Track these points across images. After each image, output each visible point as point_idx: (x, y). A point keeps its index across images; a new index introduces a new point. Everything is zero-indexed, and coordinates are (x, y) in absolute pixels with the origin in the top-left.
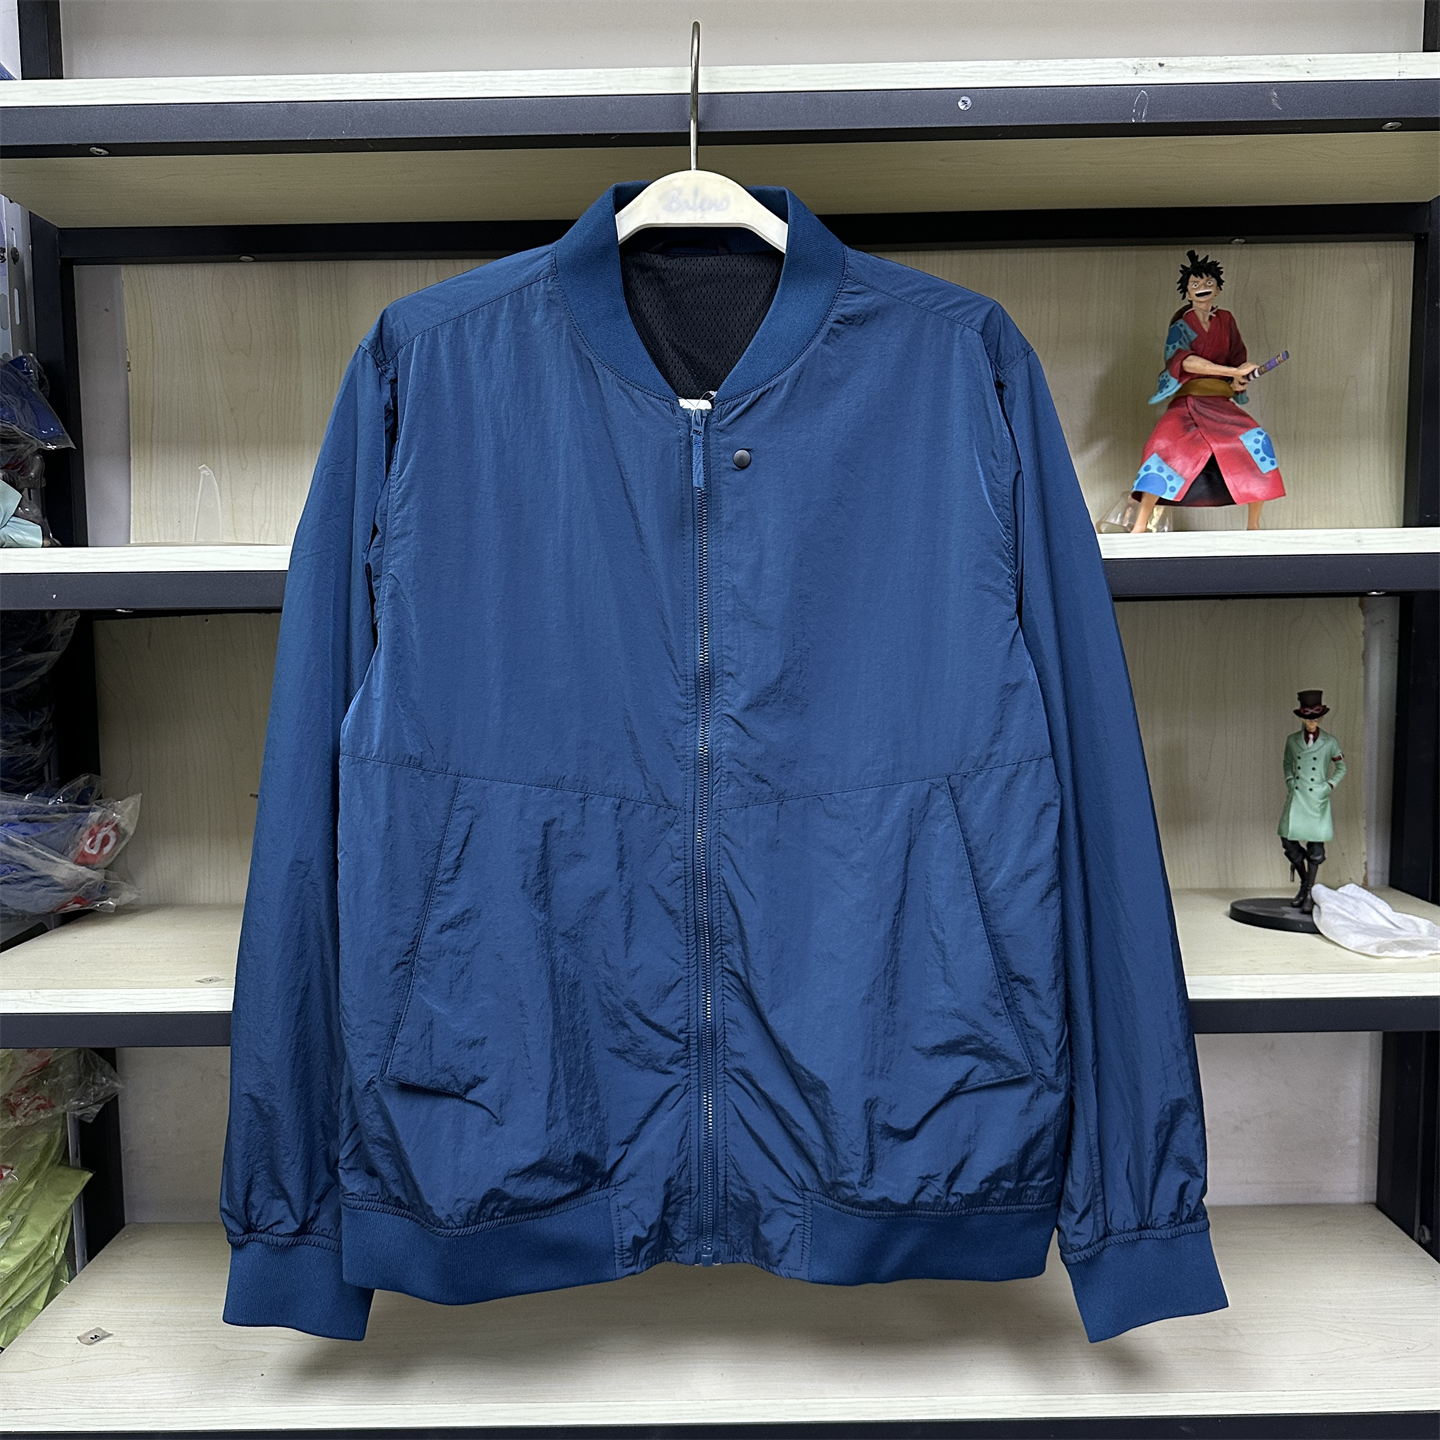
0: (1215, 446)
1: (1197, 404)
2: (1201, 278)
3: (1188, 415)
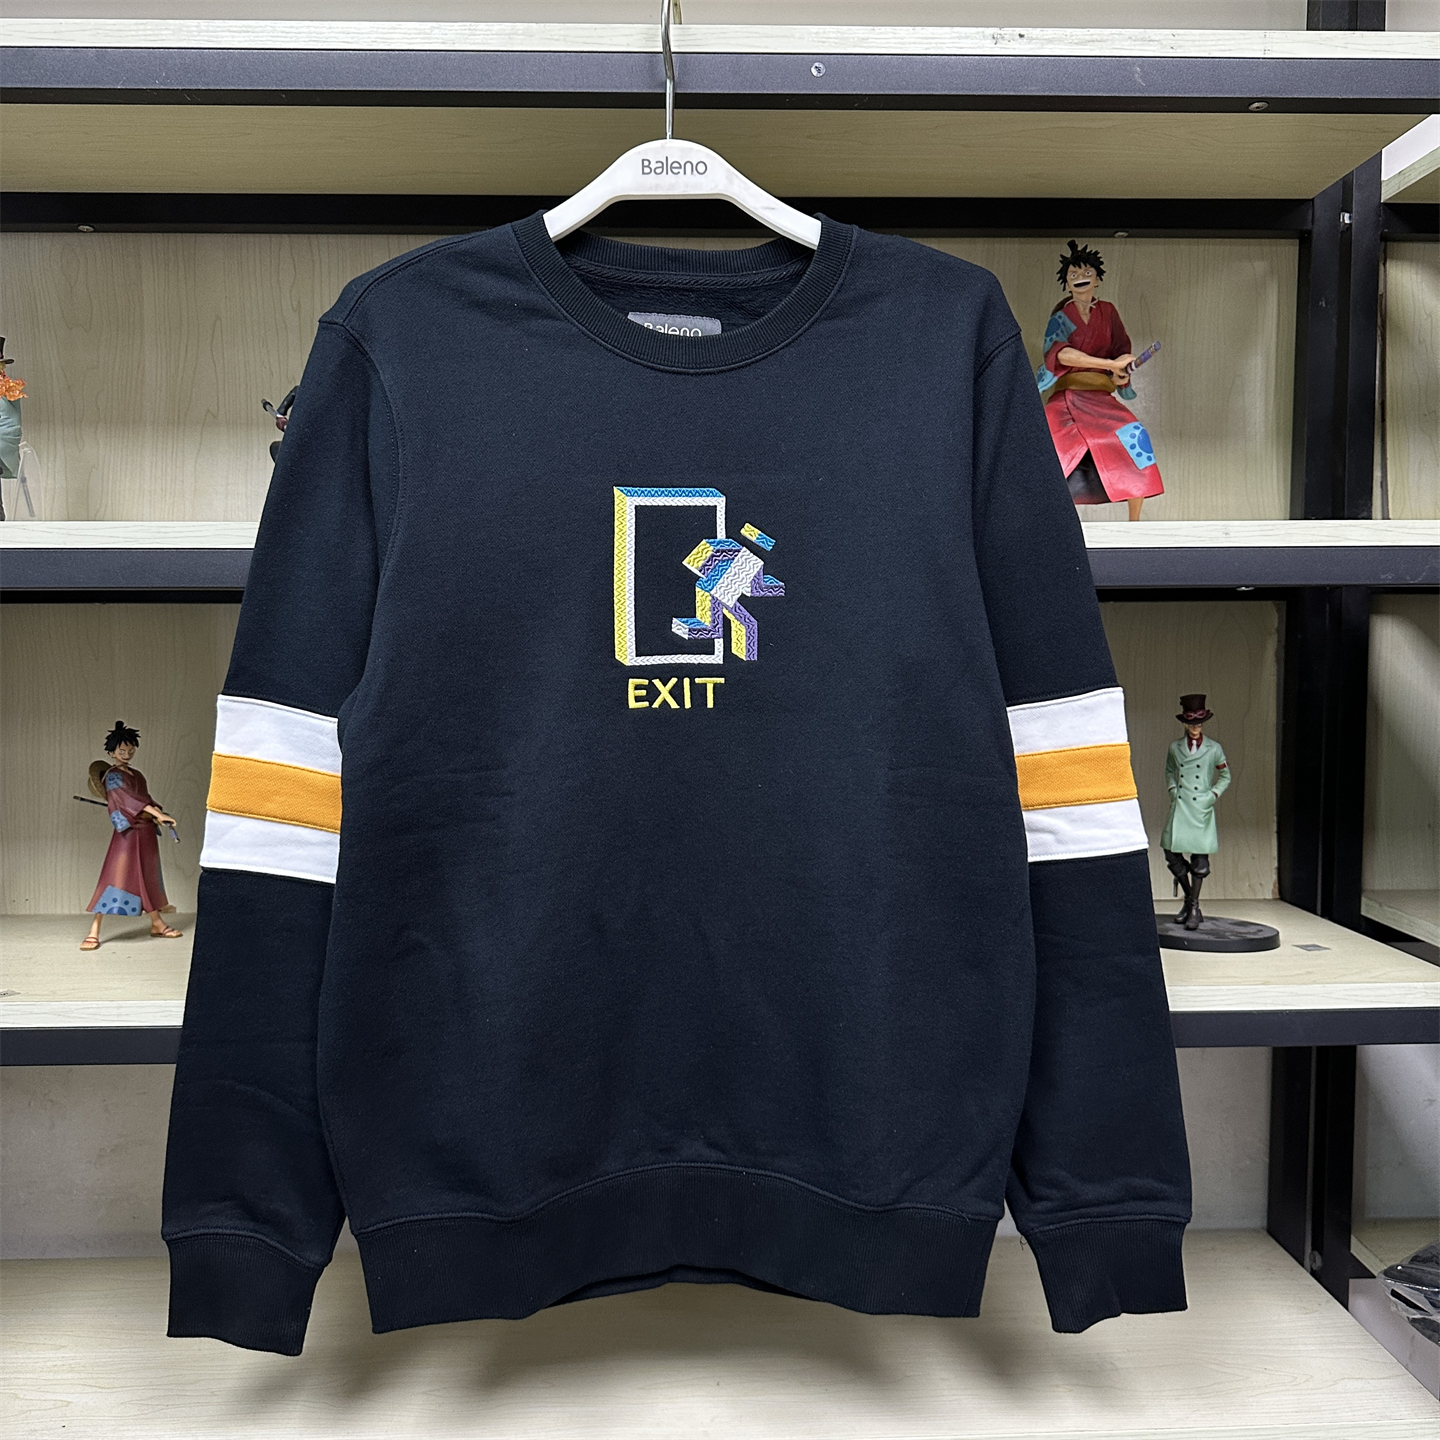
1: (1076, 399)
2: (1080, 267)
3: (1066, 409)
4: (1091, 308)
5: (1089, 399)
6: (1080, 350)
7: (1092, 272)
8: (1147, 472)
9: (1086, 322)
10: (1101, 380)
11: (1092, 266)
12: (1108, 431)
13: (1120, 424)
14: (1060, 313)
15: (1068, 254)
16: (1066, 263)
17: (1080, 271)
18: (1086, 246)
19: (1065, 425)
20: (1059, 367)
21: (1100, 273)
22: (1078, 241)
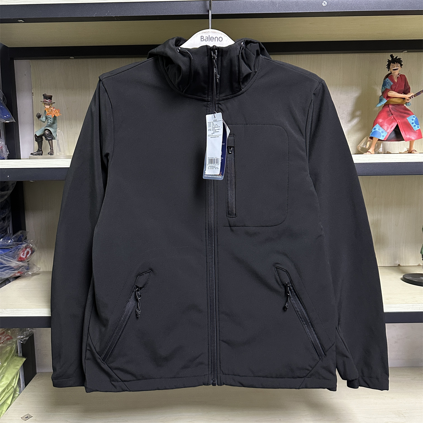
1: (392, 107)
3: (389, 111)
4: (398, 77)
5: (397, 107)
13: (408, 116)
17: (395, 65)
19: (389, 116)
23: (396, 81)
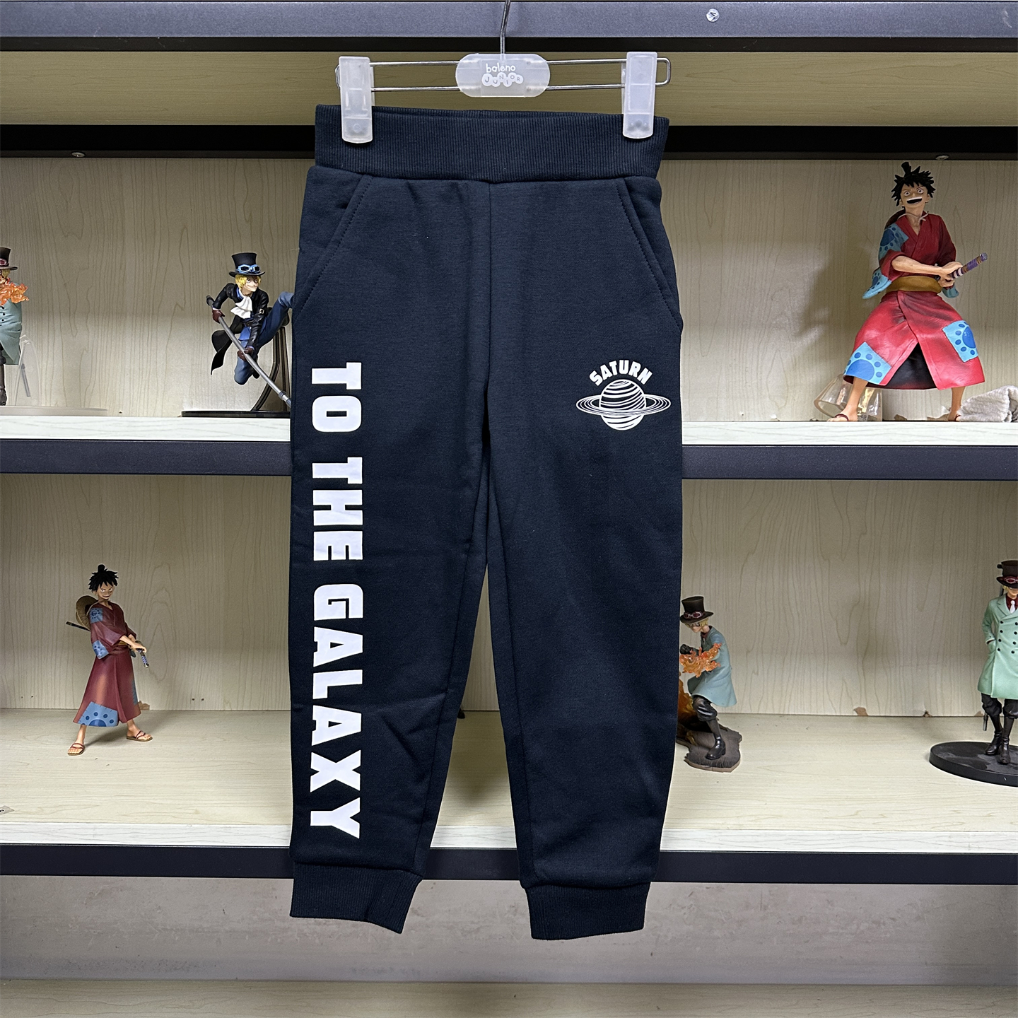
0: (921, 337)
1: (907, 299)
2: (913, 186)
3: (898, 308)
4: (922, 221)
5: (918, 299)
6: (911, 258)
7: (924, 190)
8: (971, 364)
9: (917, 233)
10: (928, 283)
11: (923, 185)
12: (936, 328)
13: (946, 323)
14: (894, 225)
15: (902, 174)
16: (900, 181)
17: (912, 190)
18: (919, 167)
19: (897, 322)
20: (893, 273)
21: (930, 190)
22: (911, 163)
23: (917, 231)
